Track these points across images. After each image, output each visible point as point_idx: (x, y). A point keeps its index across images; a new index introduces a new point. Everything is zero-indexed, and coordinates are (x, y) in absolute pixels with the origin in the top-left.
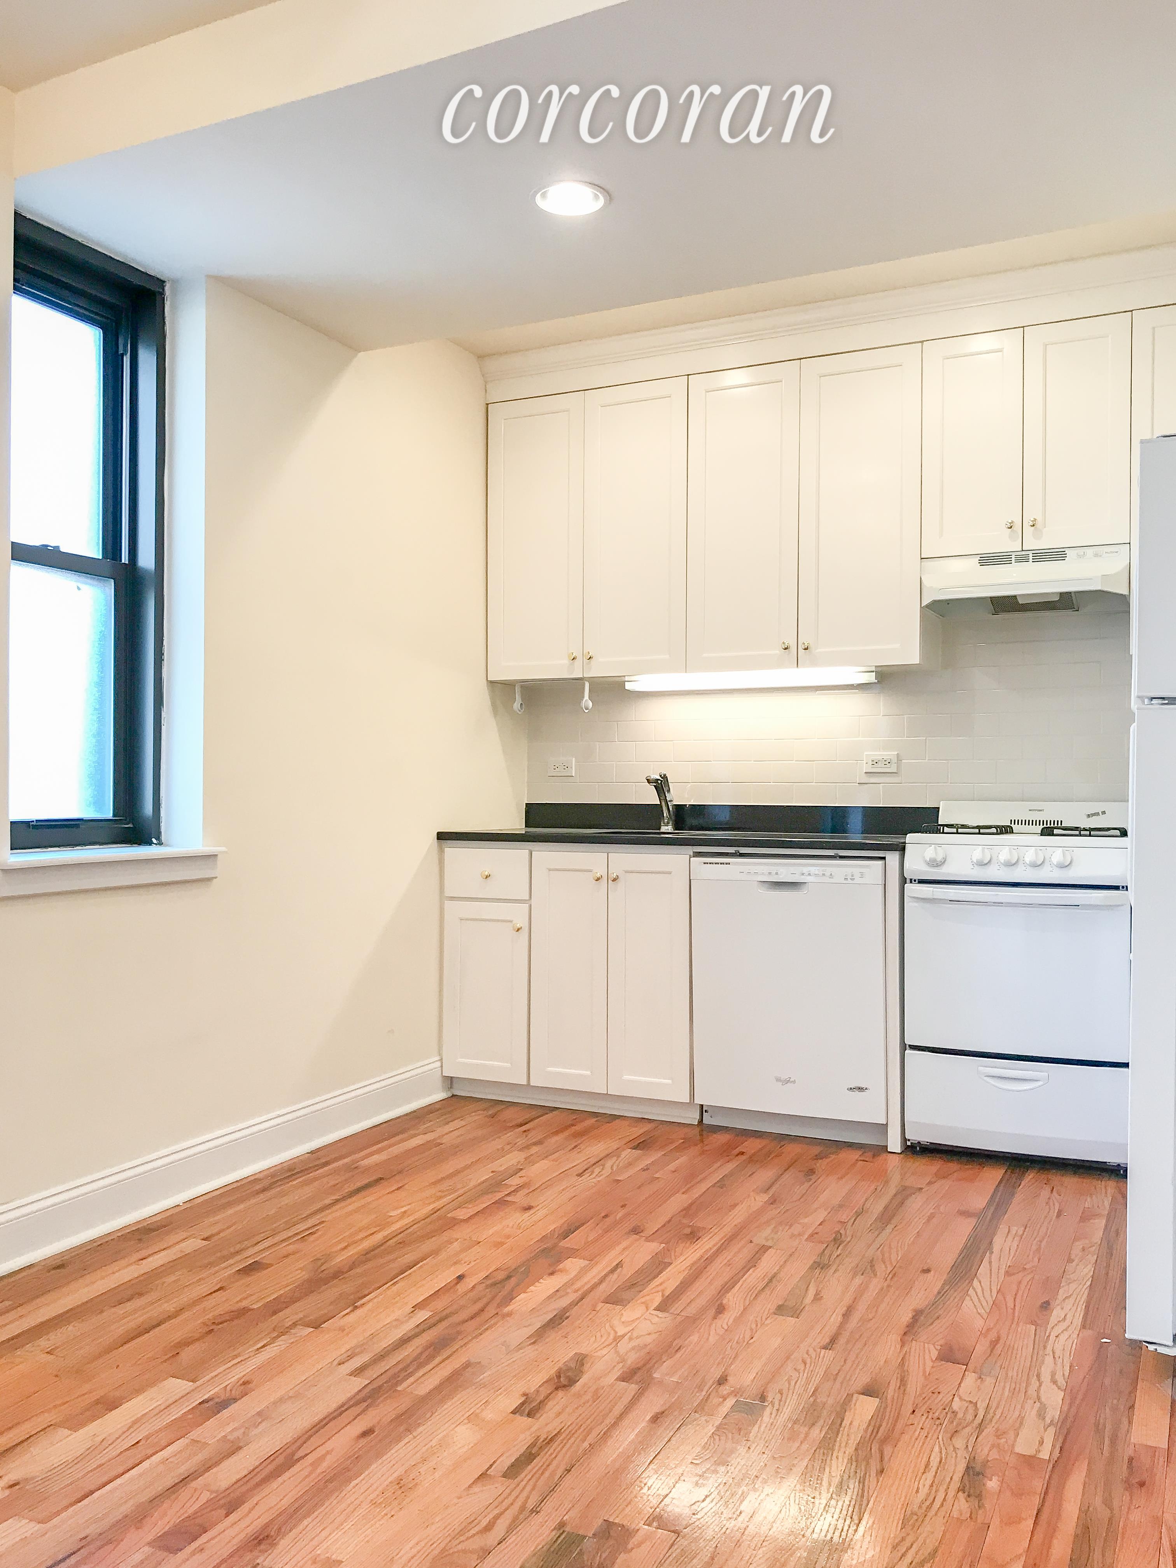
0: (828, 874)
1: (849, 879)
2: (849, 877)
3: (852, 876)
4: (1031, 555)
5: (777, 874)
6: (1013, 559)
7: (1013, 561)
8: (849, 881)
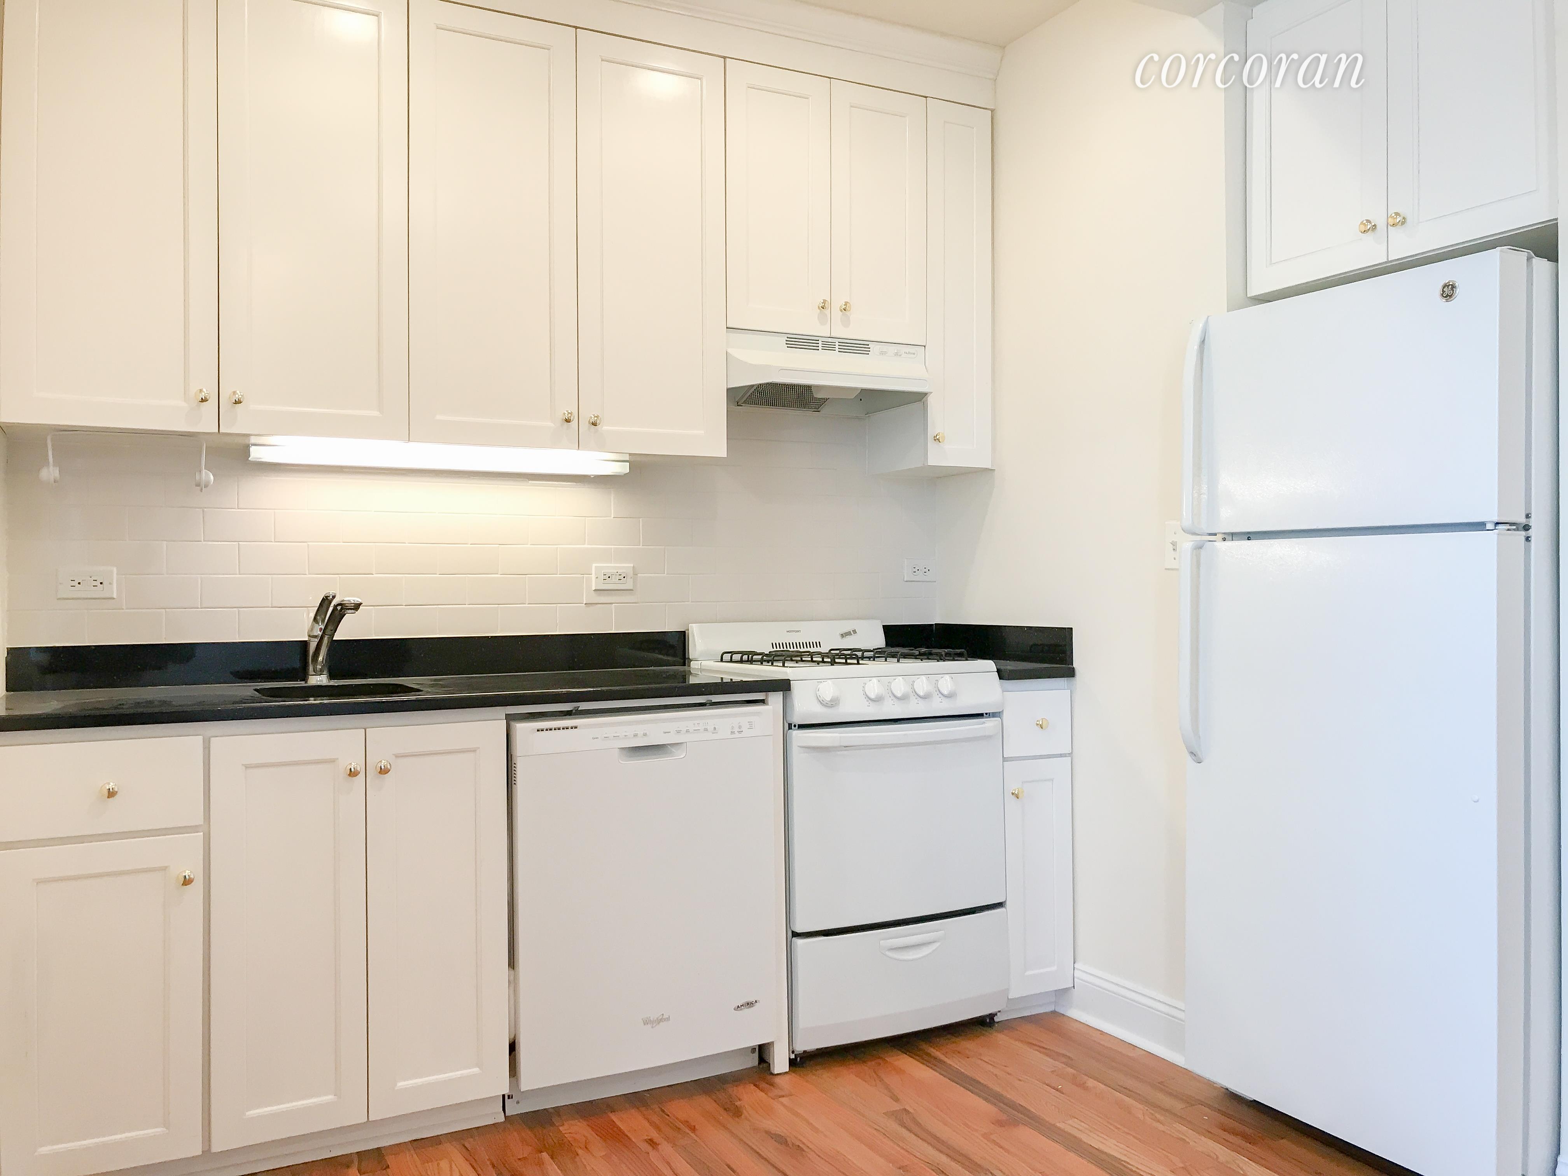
0: (710, 728)
1: (736, 732)
2: (736, 730)
3: (740, 727)
4: (837, 344)
5: (645, 735)
6: (820, 345)
7: (820, 348)
8: (737, 735)
